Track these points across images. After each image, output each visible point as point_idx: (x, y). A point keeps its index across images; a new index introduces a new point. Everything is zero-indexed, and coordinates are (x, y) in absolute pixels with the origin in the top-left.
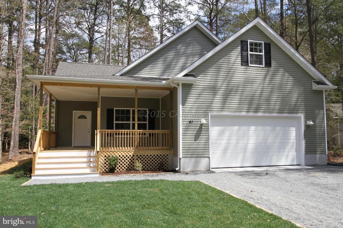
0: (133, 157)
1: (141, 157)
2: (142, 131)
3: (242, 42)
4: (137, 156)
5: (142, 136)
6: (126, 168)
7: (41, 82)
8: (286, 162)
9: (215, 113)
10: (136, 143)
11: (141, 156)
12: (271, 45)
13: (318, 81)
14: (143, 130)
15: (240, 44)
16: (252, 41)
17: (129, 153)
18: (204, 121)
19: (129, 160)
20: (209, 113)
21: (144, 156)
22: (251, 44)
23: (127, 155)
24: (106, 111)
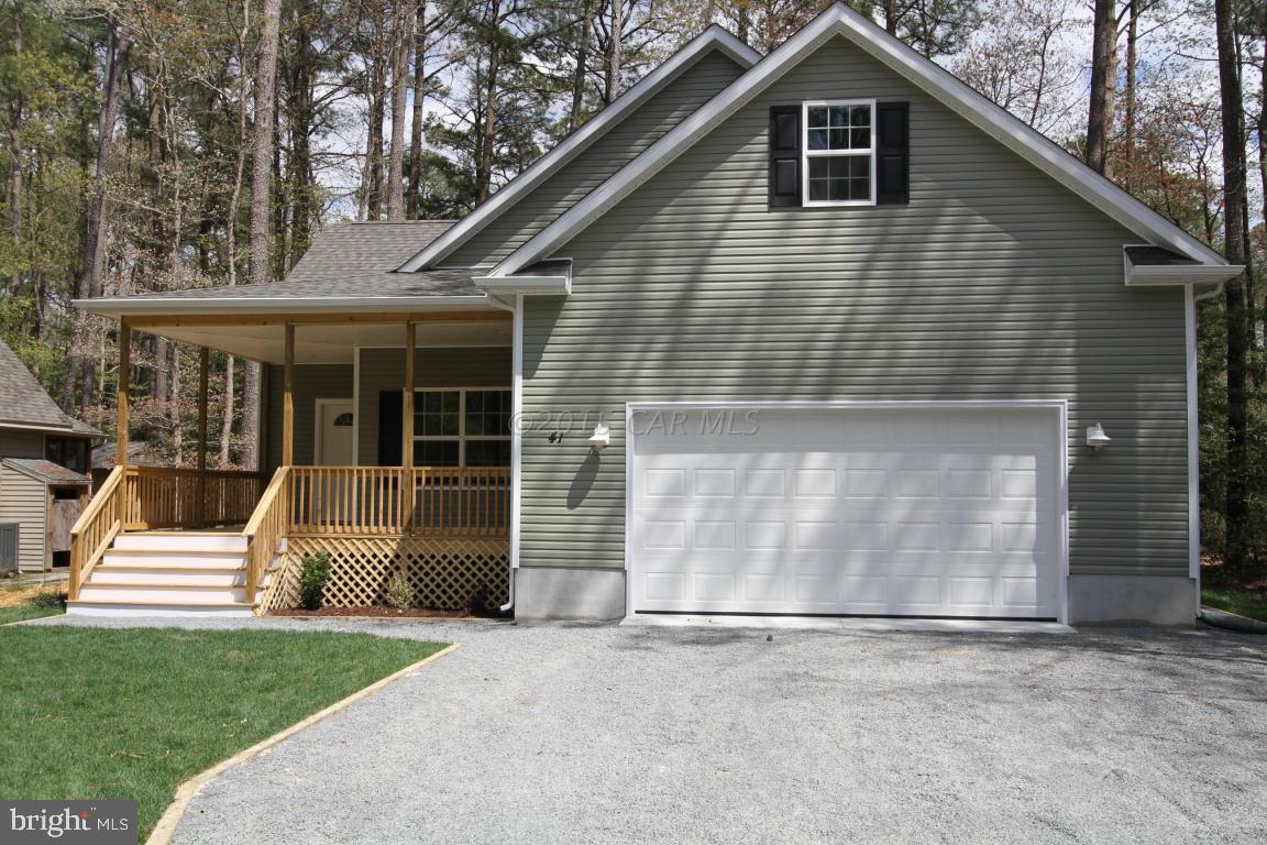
0: (395, 560)
1: (421, 563)
2: (426, 471)
3: (775, 112)
4: (410, 556)
5: (428, 488)
6: (373, 596)
7: (123, 317)
8: (987, 603)
9: (646, 403)
10: (406, 513)
11: (421, 557)
12: (912, 108)
13: (1153, 245)
14: (429, 468)
15: (767, 122)
16: (822, 103)
17: (383, 547)
18: (602, 435)
19: (383, 572)
20: (628, 403)
21: (433, 557)
22: (817, 117)
23: (377, 552)
24: (377, 399)
